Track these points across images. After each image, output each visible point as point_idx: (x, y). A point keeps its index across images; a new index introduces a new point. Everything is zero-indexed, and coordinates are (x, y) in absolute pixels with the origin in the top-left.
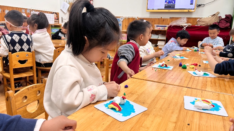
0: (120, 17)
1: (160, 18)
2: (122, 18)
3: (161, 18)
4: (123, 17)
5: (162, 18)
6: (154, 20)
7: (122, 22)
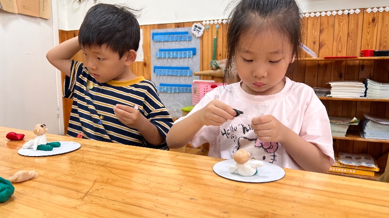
0: (190, 24)
1: (358, 11)
2: (199, 25)
3: (363, 10)
4: (201, 22)
5: (369, 10)
6: (331, 23)
7: (199, 41)
